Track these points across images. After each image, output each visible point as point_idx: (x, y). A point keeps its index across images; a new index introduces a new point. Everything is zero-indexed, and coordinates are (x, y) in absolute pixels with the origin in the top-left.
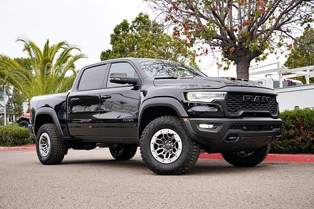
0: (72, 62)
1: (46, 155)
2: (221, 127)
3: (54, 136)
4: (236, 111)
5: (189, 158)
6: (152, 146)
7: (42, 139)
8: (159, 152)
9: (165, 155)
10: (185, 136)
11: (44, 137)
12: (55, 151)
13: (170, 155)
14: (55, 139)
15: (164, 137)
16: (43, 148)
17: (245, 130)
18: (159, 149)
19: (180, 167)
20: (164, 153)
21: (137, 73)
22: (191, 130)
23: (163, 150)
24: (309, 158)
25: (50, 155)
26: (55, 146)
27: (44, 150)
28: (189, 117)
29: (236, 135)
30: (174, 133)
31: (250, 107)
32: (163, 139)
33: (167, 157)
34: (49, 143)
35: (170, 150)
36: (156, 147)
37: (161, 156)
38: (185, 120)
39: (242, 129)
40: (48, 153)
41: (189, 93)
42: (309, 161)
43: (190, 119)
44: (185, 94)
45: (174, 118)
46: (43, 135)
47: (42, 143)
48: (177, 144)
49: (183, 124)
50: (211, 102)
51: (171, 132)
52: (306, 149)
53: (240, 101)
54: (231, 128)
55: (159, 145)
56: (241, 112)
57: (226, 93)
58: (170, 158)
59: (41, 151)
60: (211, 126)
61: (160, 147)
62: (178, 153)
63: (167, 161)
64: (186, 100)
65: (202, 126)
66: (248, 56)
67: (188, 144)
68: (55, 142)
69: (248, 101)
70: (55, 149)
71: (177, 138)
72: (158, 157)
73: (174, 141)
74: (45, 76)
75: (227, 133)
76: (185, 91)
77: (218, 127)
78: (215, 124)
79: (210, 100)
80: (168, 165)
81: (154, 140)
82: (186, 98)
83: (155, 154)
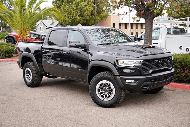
0: (38, 5)
1: (30, 81)
2: (139, 81)
3: (34, 71)
4: (148, 70)
5: (119, 99)
6: (97, 90)
7: (27, 71)
8: (101, 93)
9: (104, 96)
10: (117, 86)
11: (27, 70)
12: (35, 80)
13: (108, 96)
14: (35, 73)
15: (104, 85)
16: (28, 77)
17: (153, 82)
18: (101, 92)
19: (114, 104)
20: (104, 94)
21: (86, 40)
22: (121, 83)
23: (103, 92)
25: (32, 82)
26: (35, 77)
27: (28, 78)
28: (119, 76)
29: (147, 86)
30: (110, 83)
31: (156, 67)
32: (103, 86)
33: (106, 97)
34: (31, 74)
35: (108, 92)
36: (99, 90)
37: (103, 96)
38: (117, 77)
39: (151, 82)
40: (31, 80)
41: (119, 60)
43: (120, 77)
44: (117, 61)
45: (110, 74)
46: (27, 69)
47: (26, 74)
48: (112, 90)
49: (116, 79)
50: (133, 67)
51: (108, 82)
52: (187, 81)
53: (151, 64)
54: (145, 82)
55: (101, 89)
56: (151, 71)
57: (142, 60)
58: (108, 98)
59: (26, 78)
60: (133, 81)
61: (102, 90)
62: (113, 95)
63: (106, 99)
64: (118, 64)
65: (127, 81)
66: (152, 16)
67: (119, 90)
68: (35, 74)
69: (155, 63)
70: (35, 79)
71: (112, 86)
72: (101, 97)
73: (110, 88)
74: (22, 15)
75: (142, 86)
76: (117, 59)
77: (137, 82)
78: (136, 80)
79: (133, 65)
80: (106, 102)
81: (98, 86)
82: (117, 63)
83: (98, 95)
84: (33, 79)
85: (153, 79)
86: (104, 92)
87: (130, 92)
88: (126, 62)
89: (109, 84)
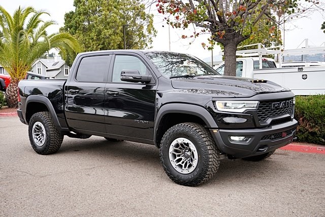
0: (43, 28)
1: (41, 145)
2: (253, 138)
3: (50, 127)
4: (264, 120)
6: (170, 156)
7: (36, 128)
8: (177, 161)
9: (183, 165)
11: (38, 126)
12: (51, 142)
13: (188, 164)
14: (51, 129)
16: (37, 137)
17: (273, 139)
18: (177, 158)
21: (150, 70)
23: (181, 159)
24: (307, 148)
25: (47, 146)
26: (52, 137)
27: (39, 139)
28: (219, 128)
29: (265, 146)
30: (189, 142)
31: (276, 114)
34: (44, 132)
36: (174, 156)
37: (180, 166)
38: (215, 131)
39: (271, 139)
40: (43, 143)
41: (217, 102)
42: (307, 152)
43: (220, 130)
46: (36, 123)
47: (35, 131)
48: (193, 154)
50: (242, 113)
51: (186, 141)
52: (303, 138)
53: (269, 108)
54: (262, 139)
55: (177, 154)
56: (269, 121)
57: (257, 102)
58: (188, 168)
59: (35, 140)
60: (242, 138)
61: (179, 156)
62: (195, 163)
63: (185, 171)
64: (215, 109)
65: (232, 138)
66: (236, 39)
68: (51, 132)
69: (276, 108)
70: (51, 139)
74: (18, 43)
75: (258, 145)
76: (214, 99)
77: (250, 139)
78: (247, 136)
79: (242, 110)
80: (186, 175)
81: (171, 149)
82: (214, 106)
83: (174, 164)
84: (48, 141)
85: (273, 135)
86: (183, 159)
88: (229, 103)
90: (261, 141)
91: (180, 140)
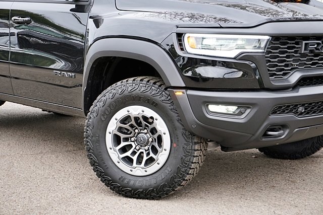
2: (255, 110)
4: (285, 74)
5: (183, 170)
6: (109, 139)
8: (124, 150)
9: (135, 158)
10: (177, 124)
13: (145, 158)
15: (133, 122)
17: (301, 114)
18: (123, 144)
19: (164, 186)
20: (134, 153)
22: (190, 116)
23: (131, 146)
28: (186, 88)
29: (283, 126)
30: (155, 115)
31: (313, 64)
32: (132, 126)
33: (139, 162)
35: (146, 148)
36: (117, 140)
37: (129, 160)
38: (179, 93)
39: (296, 113)
41: (187, 35)
43: (190, 92)
44: (180, 36)
45: (155, 83)
48: (160, 139)
49: (173, 100)
50: (234, 58)
51: (149, 113)
53: (296, 52)
54: (274, 112)
55: (122, 136)
56: (295, 77)
57: (267, 37)
60: (232, 109)
61: (126, 140)
62: (162, 157)
63: (139, 170)
64: (182, 49)
65: (212, 108)
67: (182, 140)
69: (311, 51)
71: (161, 126)
72: (122, 162)
73: (154, 131)
75: (265, 124)
76: (180, 30)
77: (248, 111)
78: (242, 105)
79: (233, 54)
80: (141, 179)
81: (113, 126)
82: (181, 45)
83: (115, 155)
85: (303, 105)
86: (134, 146)
87: (223, 149)
88: (211, 39)
89: (152, 118)
90: (273, 117)
91: (136, 111)
